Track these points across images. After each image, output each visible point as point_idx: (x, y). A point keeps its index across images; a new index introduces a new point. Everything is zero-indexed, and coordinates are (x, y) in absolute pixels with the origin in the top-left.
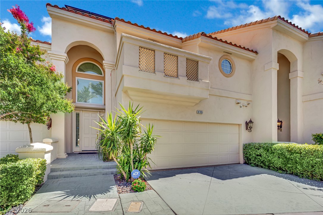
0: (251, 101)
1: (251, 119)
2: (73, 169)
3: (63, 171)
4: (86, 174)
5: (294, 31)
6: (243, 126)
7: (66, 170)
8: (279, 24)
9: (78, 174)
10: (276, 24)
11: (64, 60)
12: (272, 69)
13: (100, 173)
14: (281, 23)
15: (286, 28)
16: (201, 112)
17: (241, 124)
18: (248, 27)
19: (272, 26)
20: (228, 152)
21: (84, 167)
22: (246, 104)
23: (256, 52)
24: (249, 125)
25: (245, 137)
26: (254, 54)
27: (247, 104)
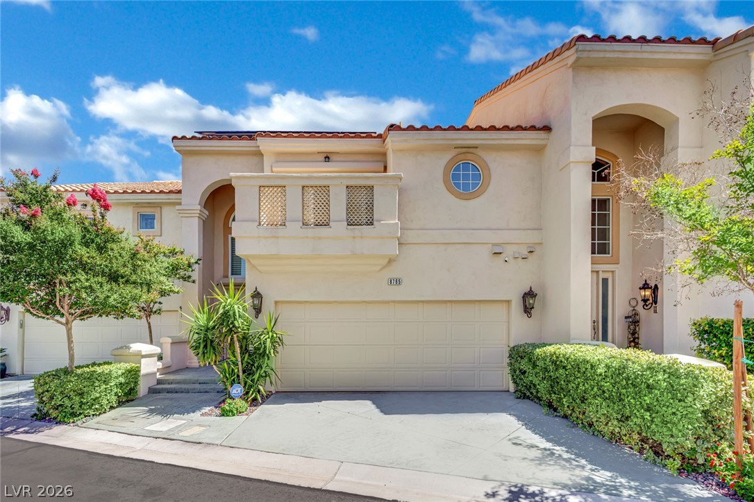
0: (540, 243)
1: (531, 288)
2: (184, 382)
3: (172, 383)
4: (194, 389)
5: (644, 54)
6: (517, 306)
7: (175, 383)
8: (585, 55)
9: (185, 389)
10: (575, 56)
11: (198, 215)
12: (572, 165)
13: (214, 389)
14: (590, 51)
15: (609, 55)
16: (398, 282)
17: (511, 301)
18: (536, 70)
19: (571, 61)
20: (474, 363)
21: (198, 380)
22: (525, 252)
23: (547, 129)
24: (529, 301)
25: (519, 329)
26: (542, 134)
27: (527, 253)
